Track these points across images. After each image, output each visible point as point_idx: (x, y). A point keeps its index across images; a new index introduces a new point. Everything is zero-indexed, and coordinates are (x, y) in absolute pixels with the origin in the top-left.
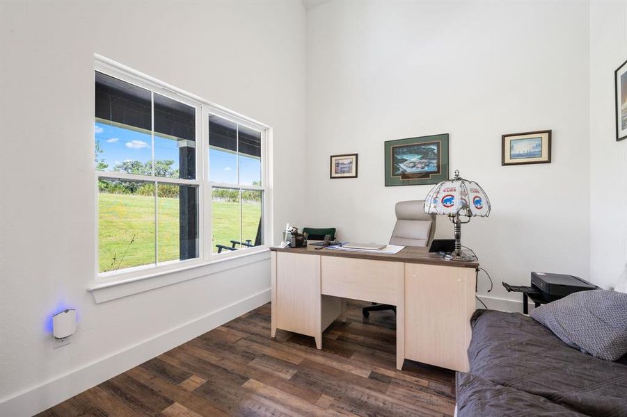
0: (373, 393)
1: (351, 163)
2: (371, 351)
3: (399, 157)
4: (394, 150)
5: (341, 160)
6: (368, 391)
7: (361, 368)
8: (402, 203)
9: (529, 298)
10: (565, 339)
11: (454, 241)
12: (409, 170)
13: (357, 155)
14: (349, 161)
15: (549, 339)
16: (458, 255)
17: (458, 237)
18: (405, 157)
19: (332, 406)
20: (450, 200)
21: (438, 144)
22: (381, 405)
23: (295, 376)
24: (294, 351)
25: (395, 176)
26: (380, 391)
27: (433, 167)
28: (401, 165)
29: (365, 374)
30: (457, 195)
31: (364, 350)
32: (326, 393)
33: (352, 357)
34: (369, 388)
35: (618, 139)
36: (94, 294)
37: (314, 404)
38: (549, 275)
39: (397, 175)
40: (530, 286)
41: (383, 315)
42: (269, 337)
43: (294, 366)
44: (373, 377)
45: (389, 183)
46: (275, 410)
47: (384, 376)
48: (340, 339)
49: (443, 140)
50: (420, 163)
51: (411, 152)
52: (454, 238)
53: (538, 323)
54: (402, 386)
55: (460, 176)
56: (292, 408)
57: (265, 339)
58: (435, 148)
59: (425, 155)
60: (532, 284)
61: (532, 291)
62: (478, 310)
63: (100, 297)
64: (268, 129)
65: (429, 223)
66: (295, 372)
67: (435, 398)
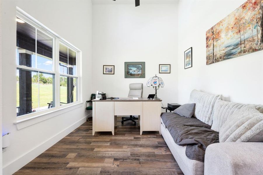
0: (137, 142)
1: (112, 69)
2: (130, 132)
3: (130, 68)
4: (128, 65)
5: (108, 67)
6: (135, 142)
7: (130, 137)
8: (132, 84)
9: (167, 110)
10: (182, 115)
11: (155, 95)
12: (133, 73)
13: (114, 66)
14: (111, 68)
15: (179, 116)
16: (156, 98)
17: (156, 93)
18: (132, 68)
19: (128, 148)
20: (156, 83)
21: (142, 65)
22: (141, 144)
23: (111, 144)
24: (104, 138)
25: (128, 75)
26: (139, 141)
27: (140, 73)
28: (130, 71)
29: (133, 138)
30: (157, 81)
31: (128, 132)
32: (124, 145)
33: (126, 135)
34: (136, 141)
35: (185, 69)
36: (17, 125)
37: (123, 149)
38: (172, 104)
39: (129, 74)
40: (167, 107)
41: (127, 122)
42: (92, 136)
43: (108, 142)
44: (135, 138)
45: (126, 77)
46: (111, 153)
47: (138, 137)
48: (118, 131)
49: (143, 64)
50: (136, 71)
51: (134, 67)
52: (155, 94)
53: (175, 113)
54: (144, 138)
55: (157, 76)
56: (116, 151)
57: (91, 137)
58: (141, 66)
59: (138, 68)
60: (168, 106)
61: (168, 108)
62: (162, 113)
63: (19, 127)
64: (79, 51)
65: (141, 91)
66: (110, 143)
67: (153, 139)
